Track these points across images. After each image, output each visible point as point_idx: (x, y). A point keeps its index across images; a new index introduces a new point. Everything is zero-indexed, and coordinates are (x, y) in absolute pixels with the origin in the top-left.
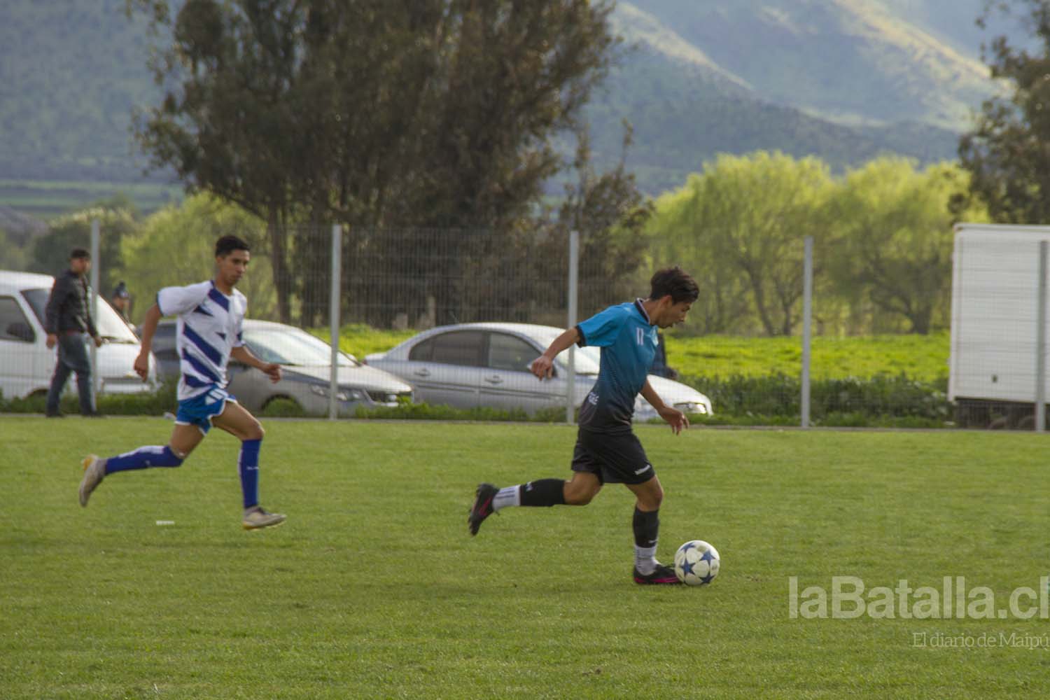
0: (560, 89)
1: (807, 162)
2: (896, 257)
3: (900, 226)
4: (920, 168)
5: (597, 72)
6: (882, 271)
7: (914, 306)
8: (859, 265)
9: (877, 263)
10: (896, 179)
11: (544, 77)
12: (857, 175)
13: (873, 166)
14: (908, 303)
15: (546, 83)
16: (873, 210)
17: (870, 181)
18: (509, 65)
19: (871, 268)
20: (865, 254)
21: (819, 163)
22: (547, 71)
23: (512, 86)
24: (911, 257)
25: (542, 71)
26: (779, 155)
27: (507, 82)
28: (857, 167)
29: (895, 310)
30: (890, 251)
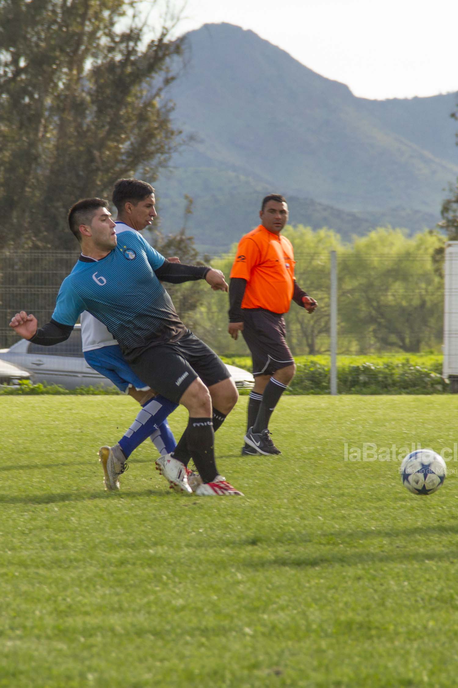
0: (135, 171)
1: (322, 233)
2: (393, 303)
3: (396, 280)
4: (410, 236)
5: (163, 157)
6: (382, 315)
7: (407, 341)
8: (364, 310)
9: (378, 308)
10: (392, 244)
11: (123, 161)
12: (361, 242)
13: (373, 235)
14: (403, 339)
15: (123, 166)
16: (374, 268)
17: (371, 246)
18: (96, 153)
19: (374, 313)
20: (369, 301)
21: (332, 233)
22: (124, 158)
23: (98, 169)
24: (404, 303)
25: (120, 157)
26: (301, 227)
27: (94, 166)
28: (362, 234)
29: (392, 344)
30: (389, 298)
